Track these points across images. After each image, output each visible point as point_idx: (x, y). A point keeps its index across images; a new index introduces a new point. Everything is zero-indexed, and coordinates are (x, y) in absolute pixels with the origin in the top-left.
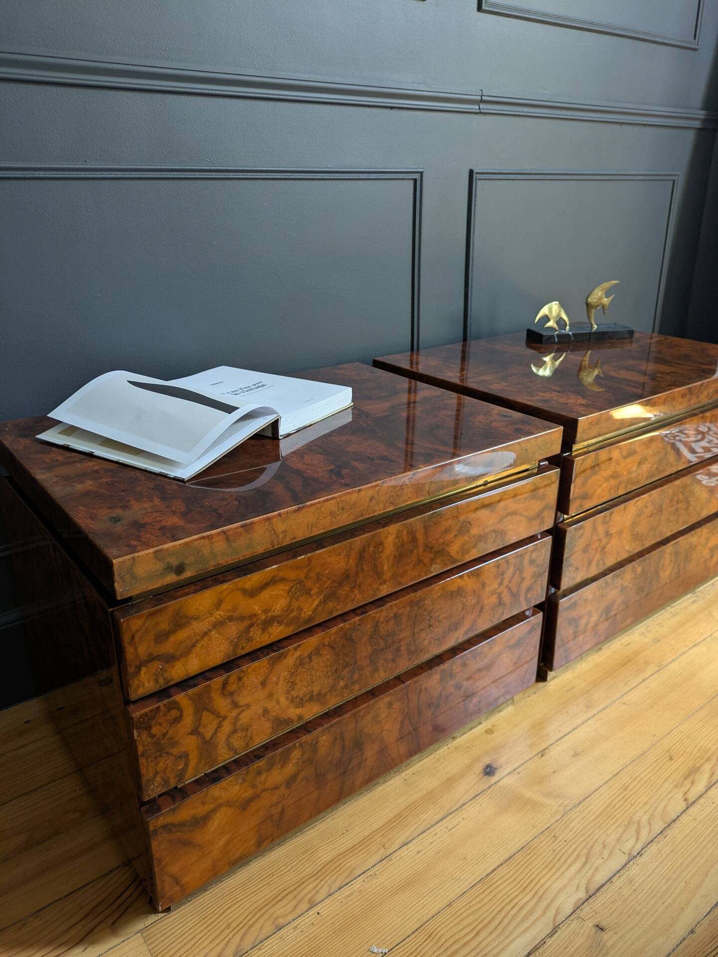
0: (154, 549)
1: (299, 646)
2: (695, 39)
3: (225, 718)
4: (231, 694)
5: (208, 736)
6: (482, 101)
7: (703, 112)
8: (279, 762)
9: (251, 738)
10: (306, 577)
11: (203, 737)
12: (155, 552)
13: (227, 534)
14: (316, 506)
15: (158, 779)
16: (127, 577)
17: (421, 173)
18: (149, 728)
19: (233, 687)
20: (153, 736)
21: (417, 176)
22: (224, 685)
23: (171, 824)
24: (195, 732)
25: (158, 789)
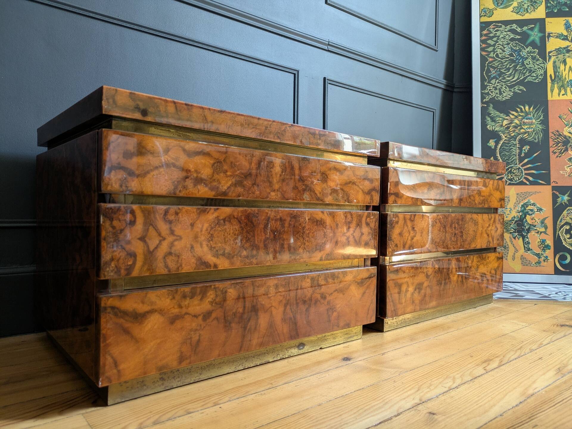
0: (130, 91)
1: (218, 209)
2: (435, 45)
3: (164, 239)
4: (170, 222)
5: (152, 248)
6: (329, 45)
7: (445, 81)
8: (200, 294)
9: (181, 265)
10: (224, 160)
11: (148, 247)
12: (131, 93)
13: (176, 104)
14: (232, 115)
15: (113, 264)
16: (111, 101)
17: (298, 71)
18: (111, 220)
19: (171, 217)
20: (114, 227)
21: (296, 72)
22: (166, 212)
23: (117, 308)
24: (142, 239)
25: (112, 274)
